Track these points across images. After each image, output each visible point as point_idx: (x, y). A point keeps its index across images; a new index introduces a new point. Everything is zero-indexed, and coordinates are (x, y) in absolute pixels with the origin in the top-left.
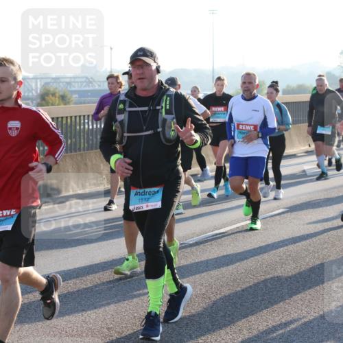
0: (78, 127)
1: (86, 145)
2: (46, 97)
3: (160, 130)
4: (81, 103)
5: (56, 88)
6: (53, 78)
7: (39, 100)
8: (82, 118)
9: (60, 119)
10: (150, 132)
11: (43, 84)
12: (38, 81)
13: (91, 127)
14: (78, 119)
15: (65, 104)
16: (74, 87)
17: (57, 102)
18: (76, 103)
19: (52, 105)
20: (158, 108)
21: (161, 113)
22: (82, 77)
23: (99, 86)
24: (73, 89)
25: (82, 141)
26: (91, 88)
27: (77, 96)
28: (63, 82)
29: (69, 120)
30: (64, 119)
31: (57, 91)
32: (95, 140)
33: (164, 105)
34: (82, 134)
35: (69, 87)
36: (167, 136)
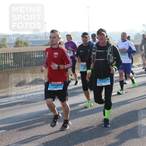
0: (32, 56)
1: (35, 64)
2: (18, 44)
3: (107, 59)
4: (33, 46)
5: (22, 40)
6: (21, 36)
7: (15, 45)
8: (34, 52)
9: (24, 53)
10: (104, 59)
11: (16, 38)
12: (15, 36)
13: (37, 56)
14: (32, 53)
15: (26, 47)
16: (30, 39)
17: (23, 46)
18: (30, 46)
19: (21, 47)
20: (107, 51)
21: (108, 53)
22: (33, 35)
23: (41, 39)
24: (29, 40)
25: (34, 62)
26: (37, 40)
27: (31, 43)
28: (25, 37)
29: (28, 53)
30: (26, 53)
31: (23, 41)
32: (39, 62)
33: (109, 50)
34: (34, 59)
35: (27, 39)
36: (110, 62)
